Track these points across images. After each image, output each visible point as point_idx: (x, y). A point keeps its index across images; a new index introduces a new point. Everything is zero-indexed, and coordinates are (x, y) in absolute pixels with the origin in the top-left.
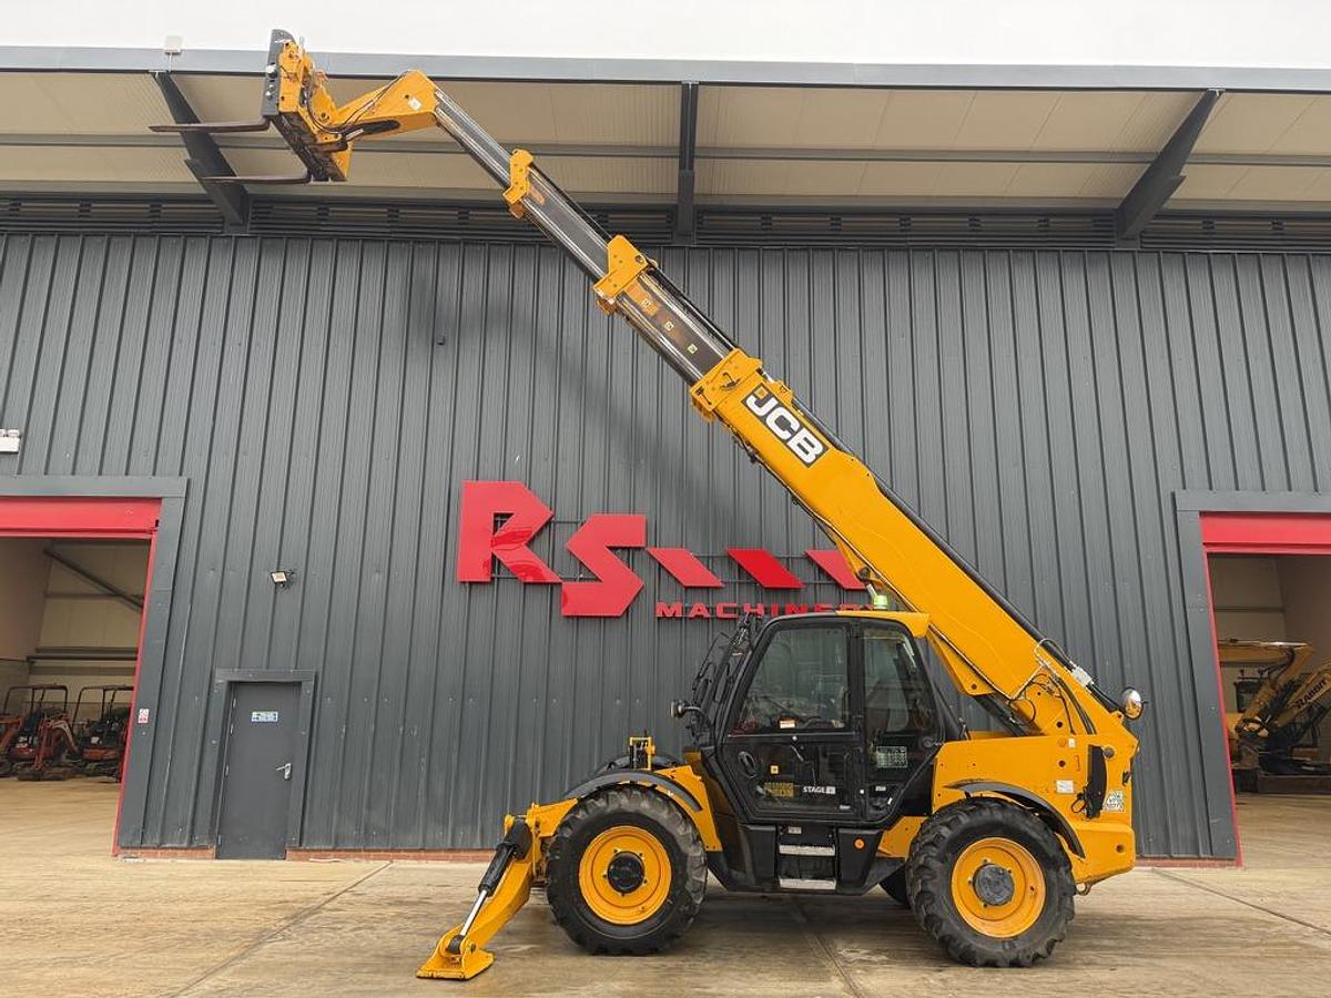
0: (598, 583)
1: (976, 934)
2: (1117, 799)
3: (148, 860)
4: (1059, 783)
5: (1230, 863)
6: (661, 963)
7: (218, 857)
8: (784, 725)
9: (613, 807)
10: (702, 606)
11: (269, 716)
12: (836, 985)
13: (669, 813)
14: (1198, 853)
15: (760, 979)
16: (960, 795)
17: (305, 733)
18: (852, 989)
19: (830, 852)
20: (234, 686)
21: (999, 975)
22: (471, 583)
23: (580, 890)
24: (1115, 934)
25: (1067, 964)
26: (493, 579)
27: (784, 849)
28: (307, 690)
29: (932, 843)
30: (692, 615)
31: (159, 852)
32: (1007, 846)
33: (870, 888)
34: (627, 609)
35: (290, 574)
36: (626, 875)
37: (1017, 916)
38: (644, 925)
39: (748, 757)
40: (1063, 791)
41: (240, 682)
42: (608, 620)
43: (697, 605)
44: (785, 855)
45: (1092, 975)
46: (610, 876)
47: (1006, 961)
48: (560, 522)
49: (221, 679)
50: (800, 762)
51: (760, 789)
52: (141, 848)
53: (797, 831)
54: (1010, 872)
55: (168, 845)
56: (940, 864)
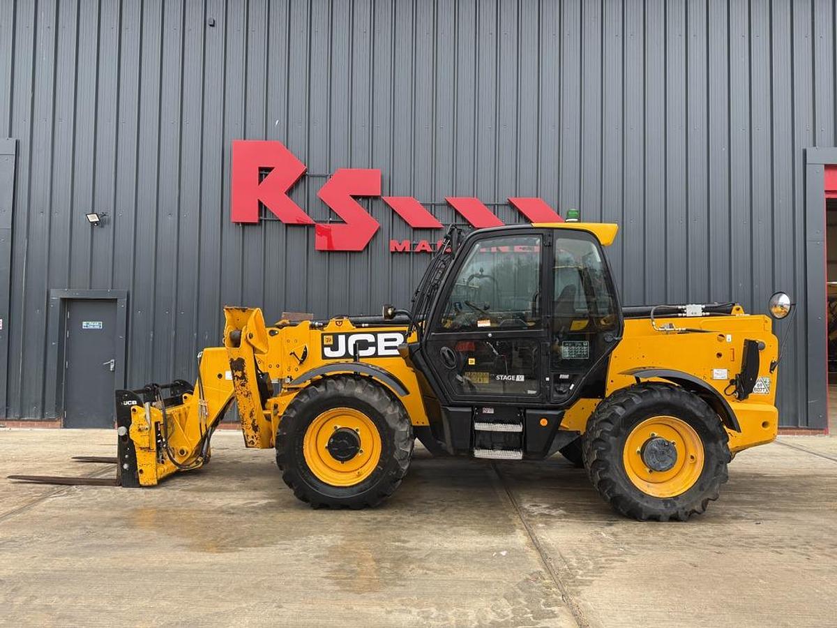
0: (344, 225)
1: (643, 495)
2: (765, 383)
3: (13, 429)
4: (715, 371)
5: (821, 432)
6: (373, 516)
7: (65, 427)
8: (481, 324)
9: (330, 391)
10: (426, 243)
11: (96, 325)
12: (519, 539)
13: (379, 397)
14: (797, 425)
15: (455, 532)
16: (632, 380)
17: (122, 337)
18: (536, 545)
19: (518, 428)
20: (66, 302)
21: (661, 529)
22: (244, 224)
23: (305, 459)
24: (749, 490)
25: (718, 518)
26: (261, 220)
27: (479, 426)
28: (122, 305)
29: (607, 420)
30: (418, 249)
31: (21, 423)
32: (672, 422)
33: (552, 454)
34: (368, 245)
35: (101, 216)
36: (344, 446)
37: (678, 480)
38: (359, 487)
39: (448, 351)
40: (719, 377)
41: (69, 299)
42: (352, 255)
43: (422, 242)
44: (479, 431)
45: (741, 528)
46: (329, 447)
47: (665, 515)
48: (313, 176)
49: (56, 296)
50: (495, 355)
51: (459, 378)
52: (6, 420)
53: (491, 411)
54: (673, 443)
55: (26, 419)
56: (615, 438)
